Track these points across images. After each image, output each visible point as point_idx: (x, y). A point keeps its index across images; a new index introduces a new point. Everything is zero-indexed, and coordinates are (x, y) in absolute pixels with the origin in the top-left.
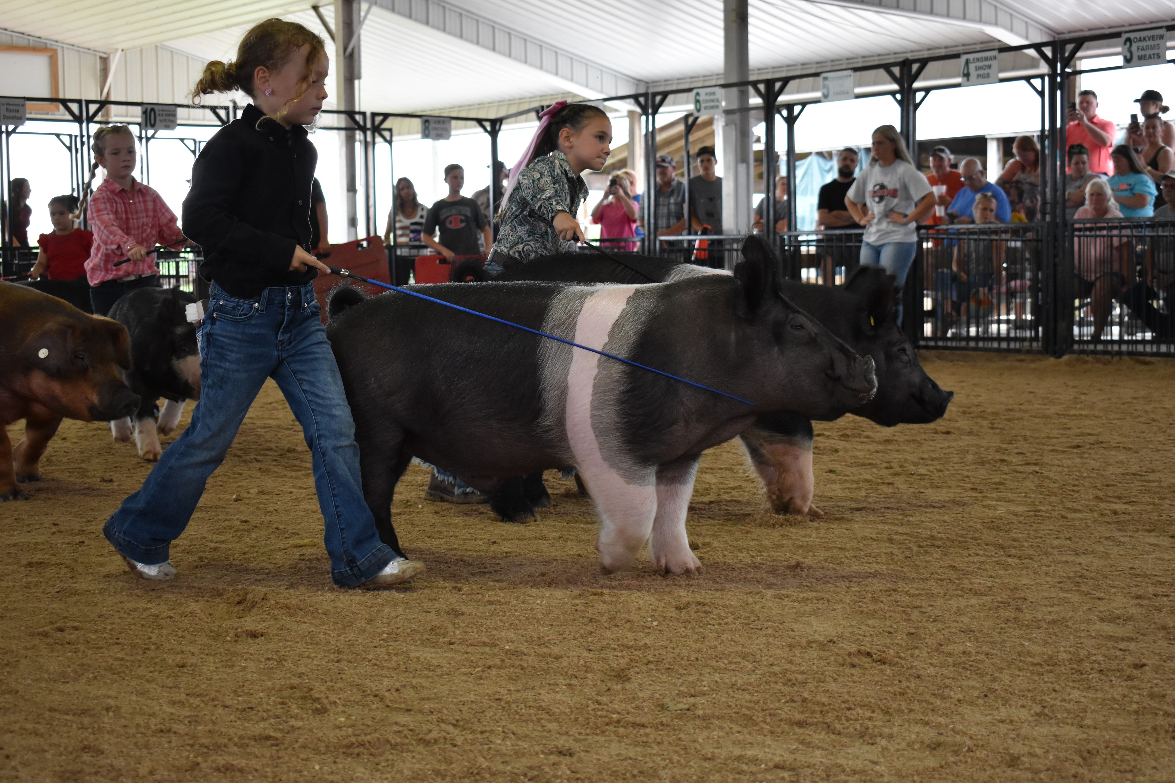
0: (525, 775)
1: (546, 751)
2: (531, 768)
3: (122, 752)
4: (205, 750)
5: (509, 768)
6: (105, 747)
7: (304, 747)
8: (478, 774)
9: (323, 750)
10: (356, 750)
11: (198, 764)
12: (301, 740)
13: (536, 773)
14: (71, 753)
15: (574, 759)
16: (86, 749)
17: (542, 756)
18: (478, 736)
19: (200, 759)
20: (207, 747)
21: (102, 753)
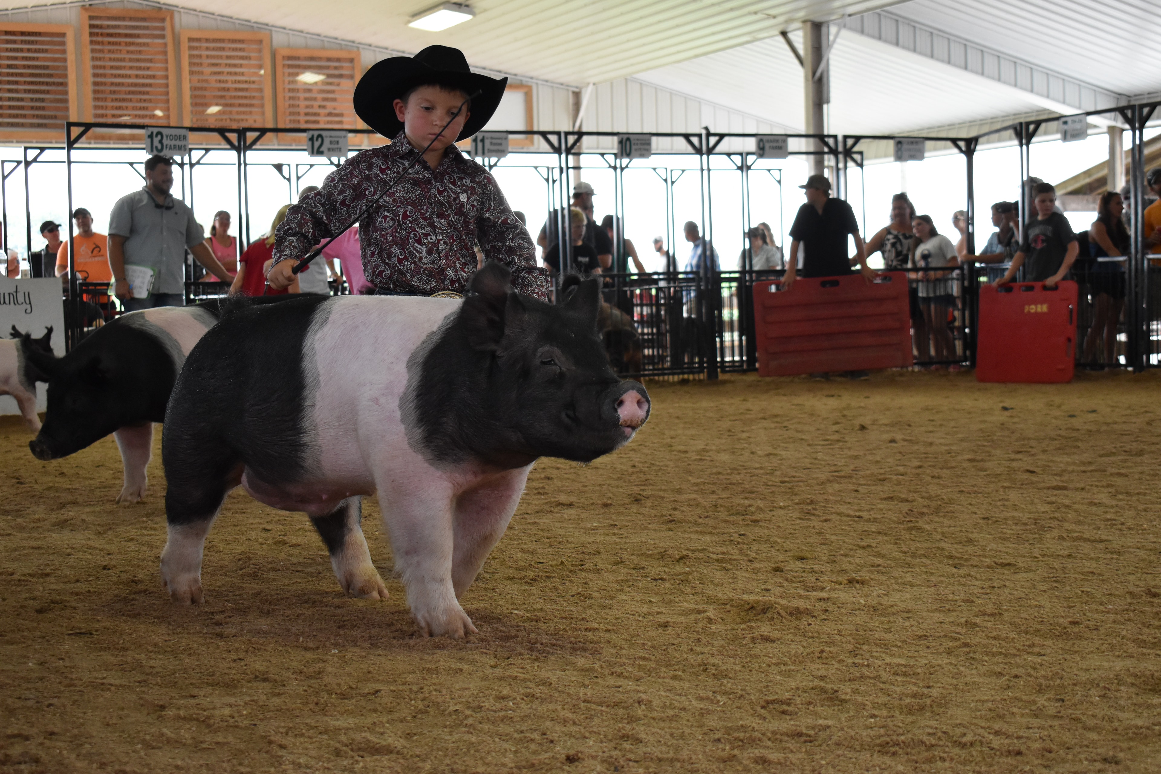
1: (1090, 758)
3: (660, 742)
4: (740, 743)
6: (643, 736)
7: (838, 744)
9: (858, 748)
10: (892, 749)
11: (735, 756)
12: (835, 738)
14: (611, 741)
15: (1120, 767)
16: (625, 737)
17: (1086, 763)
18: (1015, 741)
19: (736, 752)
20: (742, 741)
21: (641, 742)
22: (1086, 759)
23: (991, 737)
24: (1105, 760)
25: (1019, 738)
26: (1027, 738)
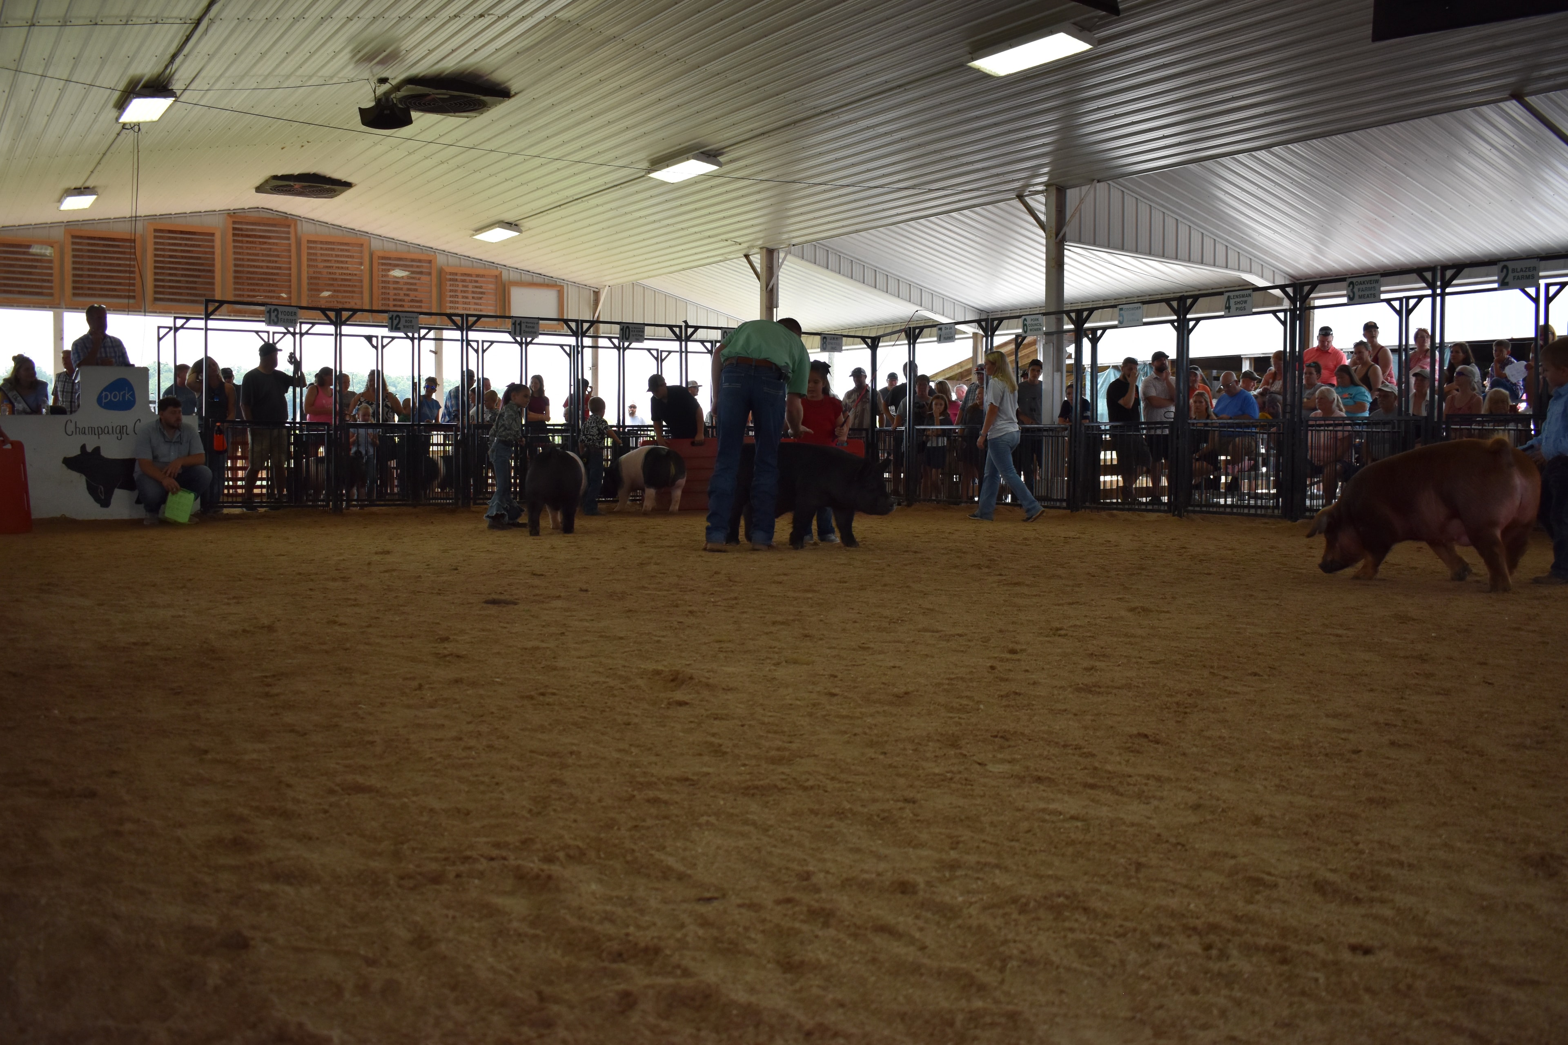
0: (878, 816)
2: (883, 811)
5: (866, 810)
7: (713, 787)
8: (843, 813)
10: (752, 792)
11: (634, 796)
13: (886, 814)
16: (554, 781)
17: (892, 802)
18: (845, 785)
19: (635, 793)
20: (641, 784)
22: (893, 799)
23: (828, 782)
24: (906, 800)
25: (847, 782)
26: (853, 782)
